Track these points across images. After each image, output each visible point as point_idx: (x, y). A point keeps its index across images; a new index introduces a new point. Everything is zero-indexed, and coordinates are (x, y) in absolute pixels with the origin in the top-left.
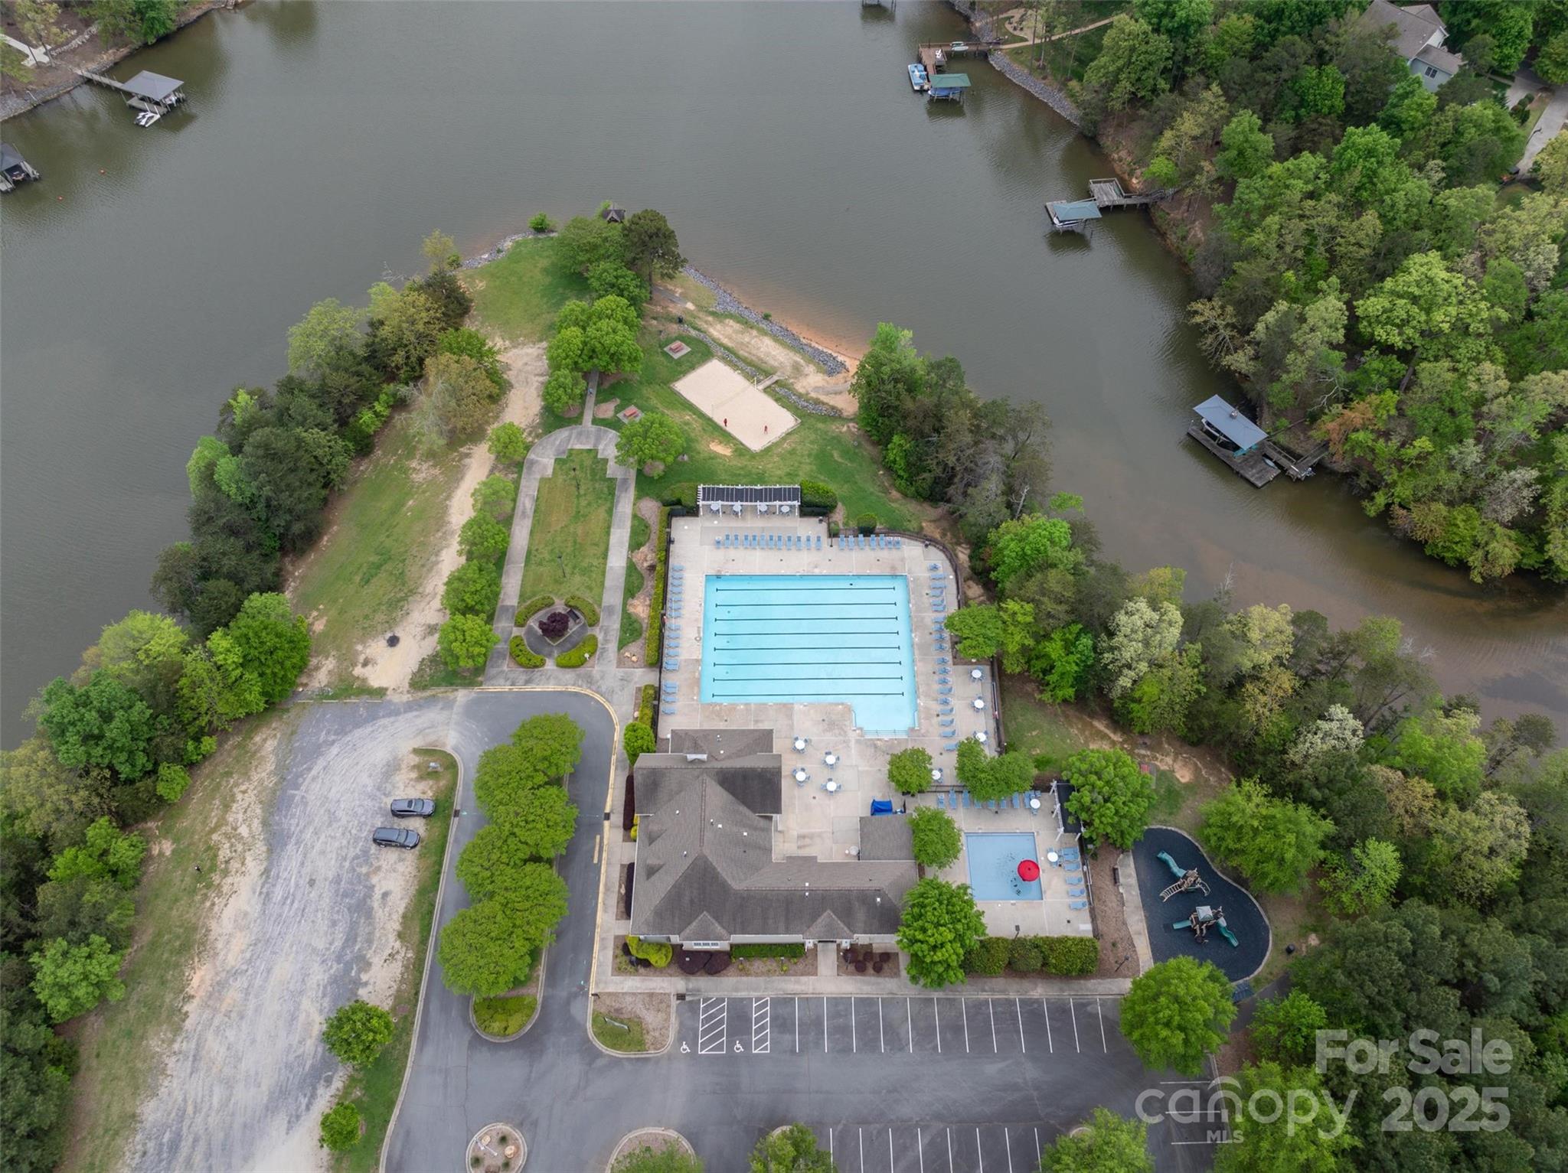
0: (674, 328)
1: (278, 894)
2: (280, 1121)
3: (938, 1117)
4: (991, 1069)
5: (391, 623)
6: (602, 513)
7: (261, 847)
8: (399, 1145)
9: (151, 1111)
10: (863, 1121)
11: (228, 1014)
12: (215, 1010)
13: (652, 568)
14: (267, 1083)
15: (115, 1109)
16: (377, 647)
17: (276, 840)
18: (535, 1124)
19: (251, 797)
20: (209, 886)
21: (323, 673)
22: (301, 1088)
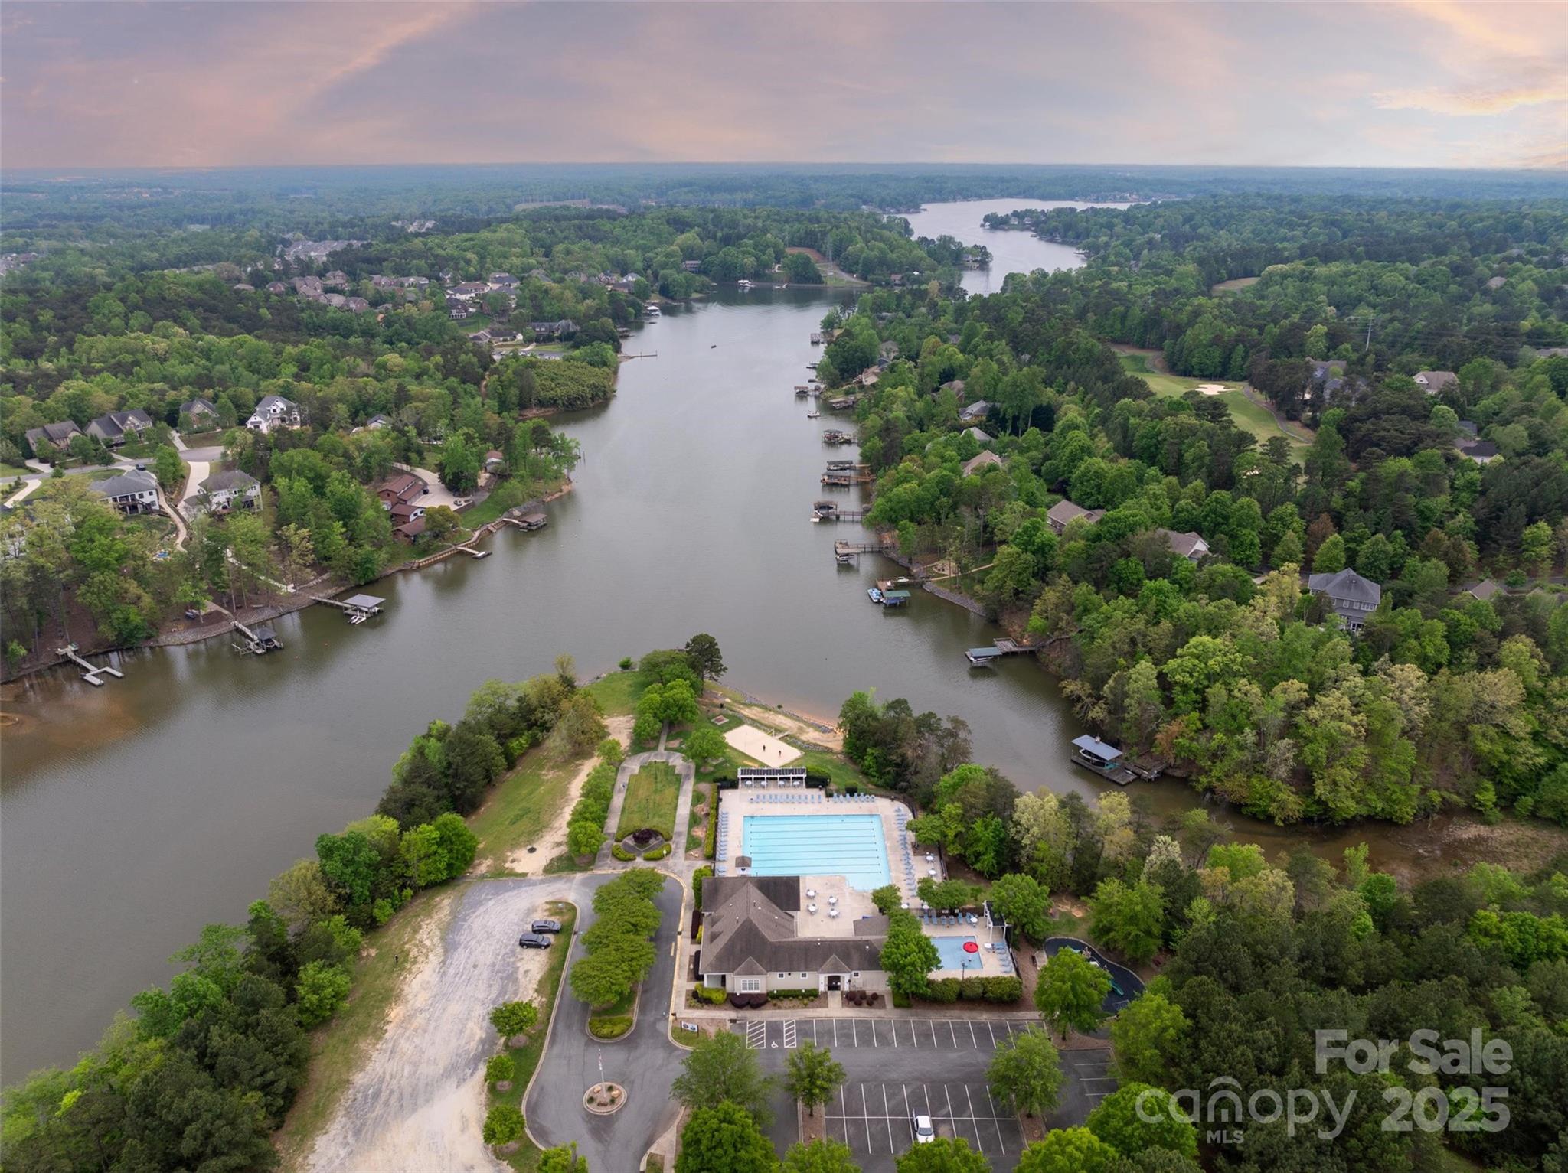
0: (718, 710)
1: (451, 972)
2: (454, 1081)
3: (917, 1079)
4: (953, 1056)
5: (530, 842)
6: (672, 789)
7: (440, 950)
8: (535, 1095)
9: (359, 1079)
10: (864, 1081)
11: (415, 1031)
12: (406, 1029)
13: (707, 815)
14: (441, 1065)
15: (334, 1079)
16: (522, 853)
17: (449, 947)
18: (633, 1082)
19: (433, 926)
20: (404, 969)
21: (484, 866)
22: (467, 1064)
